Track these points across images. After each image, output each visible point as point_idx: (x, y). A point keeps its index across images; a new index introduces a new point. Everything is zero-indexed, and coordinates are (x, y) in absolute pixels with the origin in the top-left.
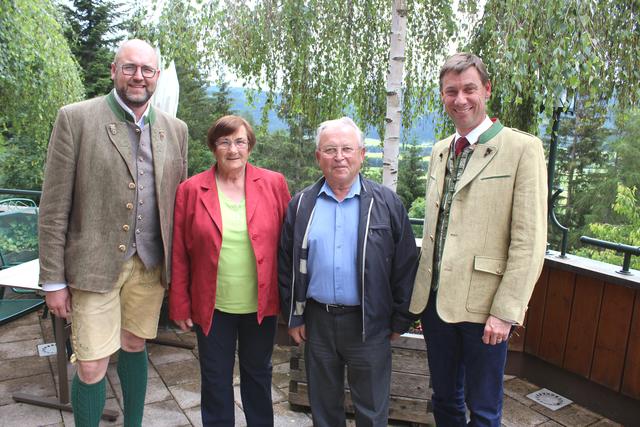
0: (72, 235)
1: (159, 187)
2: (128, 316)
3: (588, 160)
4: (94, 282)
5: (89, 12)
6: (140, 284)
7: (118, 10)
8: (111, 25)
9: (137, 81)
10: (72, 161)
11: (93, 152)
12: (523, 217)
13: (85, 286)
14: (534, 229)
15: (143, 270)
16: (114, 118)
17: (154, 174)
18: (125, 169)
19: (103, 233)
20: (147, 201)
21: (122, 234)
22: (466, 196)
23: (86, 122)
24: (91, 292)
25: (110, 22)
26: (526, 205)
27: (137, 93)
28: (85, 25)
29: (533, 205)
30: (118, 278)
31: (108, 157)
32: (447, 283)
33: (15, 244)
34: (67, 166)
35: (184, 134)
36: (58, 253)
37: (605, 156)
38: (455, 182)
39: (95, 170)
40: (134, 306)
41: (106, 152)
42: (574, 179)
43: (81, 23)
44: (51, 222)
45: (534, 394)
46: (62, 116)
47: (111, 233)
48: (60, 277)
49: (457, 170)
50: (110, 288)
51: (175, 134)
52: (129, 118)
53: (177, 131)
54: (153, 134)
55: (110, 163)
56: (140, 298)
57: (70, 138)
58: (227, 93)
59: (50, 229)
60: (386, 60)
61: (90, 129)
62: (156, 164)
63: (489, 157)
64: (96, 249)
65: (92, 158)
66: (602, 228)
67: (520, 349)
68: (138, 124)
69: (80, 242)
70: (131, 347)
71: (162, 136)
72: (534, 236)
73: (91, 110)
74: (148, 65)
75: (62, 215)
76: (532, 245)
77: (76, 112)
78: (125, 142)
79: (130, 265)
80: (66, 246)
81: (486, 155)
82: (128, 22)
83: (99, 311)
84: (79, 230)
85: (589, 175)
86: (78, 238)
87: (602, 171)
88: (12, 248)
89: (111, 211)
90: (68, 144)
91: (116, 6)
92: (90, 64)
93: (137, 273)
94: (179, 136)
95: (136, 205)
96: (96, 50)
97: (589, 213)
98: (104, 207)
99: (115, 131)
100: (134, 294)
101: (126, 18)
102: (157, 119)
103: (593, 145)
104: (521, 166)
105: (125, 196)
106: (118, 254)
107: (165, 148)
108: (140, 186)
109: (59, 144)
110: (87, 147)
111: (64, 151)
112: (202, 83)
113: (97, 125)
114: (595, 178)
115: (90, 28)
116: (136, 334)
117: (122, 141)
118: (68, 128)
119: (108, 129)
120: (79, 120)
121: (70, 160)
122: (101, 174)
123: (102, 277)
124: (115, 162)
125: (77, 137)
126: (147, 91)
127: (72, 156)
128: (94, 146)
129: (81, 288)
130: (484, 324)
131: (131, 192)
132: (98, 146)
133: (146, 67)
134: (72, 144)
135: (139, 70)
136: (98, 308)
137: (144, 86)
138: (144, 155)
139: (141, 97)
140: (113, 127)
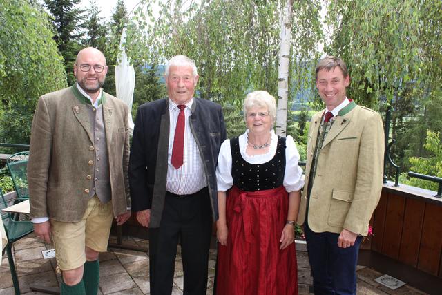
0: (52, 184)
1: (109, 148)
2: (89, 237)
4: (69, 215)
6: (99, 215)
9: (91, 75)
10: (50, 133)
11: (64, 127)
12: (365, 165)
13: (63, 219)
14: (372, 173)
15: (101, 206)
16: (77, 101)
17: (106, 139)
18: (87, 137)
19: (73, 182)
20: (101, 158)
21: (87, 182)
22: (328, 151)
23: (58, 106)
24: (68, 223)
26: (367, 157)
27: (92, 84)
29: (372, 157)
30: (84, 212)
31: (75, 129)
32: (314, 207)
33: (24, 182)
34: (46, 136)
35: (125, 110)
36: (42, 197)
39: (66, 139)
40: (93, 230)
41: (72, 125)
45: (379, 278)
46: (42, 102)
47: (79, 181)
48: (44, 213)
49: (325, 133)
50: (80, 219)
51: (120, 111)
52: (88, 101)
53: (121, 107)
54: (105, 111)
55: (76, 133)
56: (97, 225)
57: (47, 117)
59: (36, 180)
61: (61, 110)
62: (107, 132)
63: (345, 125)
64: (70, 192)
65: (64, 130)
67: (369, 248)
68: (94, 105)
69: (59, 188)
71: (110, 113)
72: (372, 178)
73: (61, 97)
74: (98, 64)
75: (44, 170)
76: (371, 184)
77: (51, 99)
78: (86, 118)
79: (92, 203)
80: (47, 192)
83: (73, 236)
84: (57, 180)
86: (56, 185)
88: (23, 185)
89: (78, 166)
90: (47, 122)
93: (97, 208)
94: (122, 112)
95: (95, 161)
98: (73, 163)
99: (78, 112)
100: (94, 222)
102: (107, 101)
104: (365, 131)
105: (87, 155)
106: (84, 195)
107: (113, 121)
108: (97, 148)
109: (40, 122)
110: (60, 123)
111: (44, 127)
113: (66, 107)
116: (94, 249)
117: (84, 118)
118: (46, 110)
119: (73, 110)
120: (53, 105)
121: (48, 132)
122: (71, 141)
123: (74, 212)
124: (80, 133)
125: (52, 117)
126: (99, 82)
127: (50, 130)
128: (65, 122)
129: (61, 220)
130: (339, 234)
131: (91, 152)
132: (68, 121)
133: (96, 66)
134: (49, 121)
135: (92, 68)
136: (72, 234)
137: (97, 78)
138: (99, 126)
139: (95, 86)
140: (77, 108)
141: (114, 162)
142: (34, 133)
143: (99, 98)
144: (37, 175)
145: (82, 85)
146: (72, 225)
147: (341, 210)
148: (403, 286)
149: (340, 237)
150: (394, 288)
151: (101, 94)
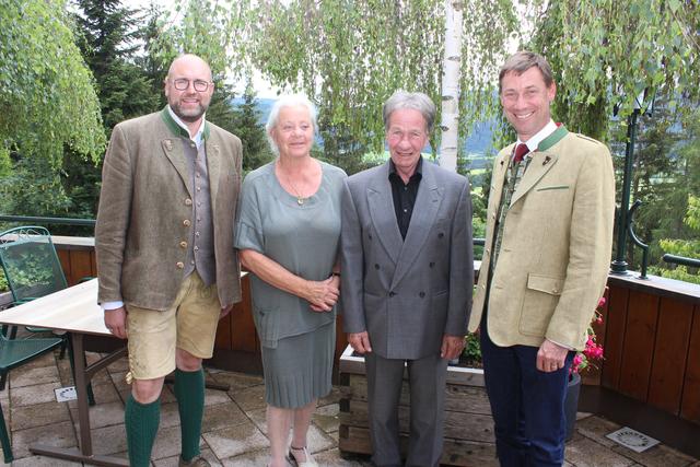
0: (130, 253)
1: (214, 202)
2: (184, 335)
3: (655, 169)
4: (154, 299)
5: (101, 20)
6: (197, 302)
7: (133, 17)
8: (126, 33)
9: (190, 95)
10: (129, 178)
11: (149, 170)
12: (582, 231)
13: (145, 304)
15: (200, 288)
16: (169, 132)
17: (209, 190)
18: (181, 185)
19: (161, 251)
20: (204, 217)
21: (180, 252)
22: (521, 208)
23: (142, 140)
24: (150, 310)
25: (124, 30)
26: (586, 218)
27: (190, 108)
28: (96, 34)
31: (164, 173)
32: (498, 302)
33: (27, 277)
34: (124, 183)
35: (238, 149)
36: (115, 271)
37: (674, 163)
38: (512, 193)
39: (151, 186)
40: (190, 325)
41: (162, 169)
42: (639, 190)
43: (92, 33)
44: (110, 240)
45: (615, 434)
46: (118, 133)
47: (169, 250)
49: (515, 180)
50: (168, 306)
51: (229, 149)
52: (184, 134)
53: (231, 145)
54: (208, 149)
55: (166, 179)
56: (197, 317)
57: (126, 155)
58: (252, 105)
59: (109, 247)
60: (437, 61)
61: (145, 145)
62: (211, 179)
63: (548, 166)
64: (155, 266)
65: (149, 174)
66: (672, 244)
67: (597, 383)
68: (194, 140)
69: (139, 260)
70: (188, 367)
71: (216, 151)
73: (146, 126)
74: (200, 79)
75: (121, 233)
78: (181, 158)
80: (123, 264)
81: (544, 164)
82: (144, 30)
83: (157, 329)
84: (137, 247)
85: (656, 185)
86: (135, 256)
87: (670, 181)
88: (24, 281)
89: (168, 228)
90: (126, 161)
91: (132, 13)
92: (103, 77)
93: (195, 291)
94: (233, 152)
95: (194, 221)
96: (109, 61)
97: (657, 228)
98: (161, 223)
99: (170, 148)
100: (191, 313)
101: (142, 26)
102: (212, 134)
103: (660, 152)
104: (582, 176)
105: (182, 211)
106: (176, 271)
107: (220, 164)
108: (197, 202)
109: (116, 162)
110: (144, 164)
111: (121, 169)
112: (226, 95)
113: (152, 141)
114: (662, 189)
115: (102, 37)
116: (193, 353)
117: (178, 157)
118: (125, 144)
119: (163, 146)
121: (127, 177)
122: (158, 190)
123: (161, 294)
124: (171, 179)
125: (133, 154)
126: (200, 105)
127: (129, 173)
128: (150, 162)
129: (142, 306)
130: (538, 349)
131: (187, 209)
132: (155, 162)
133: (198, 81)
134: (129, 161)
135: (192, 84)
136: (155, 327)
137: (198, 100)
138: (201, 171)
139: (195, 112)
140: (168, 143)
141: (220, 224)
142: (107, 177)
143: (202, 129)
144: (110, 239)
145: (176, 109)
146: (157, 314)
147: (542, 307)
148: (656, 447)
149: (540, 353)
150: (640, 450)
151: (203, 124)
